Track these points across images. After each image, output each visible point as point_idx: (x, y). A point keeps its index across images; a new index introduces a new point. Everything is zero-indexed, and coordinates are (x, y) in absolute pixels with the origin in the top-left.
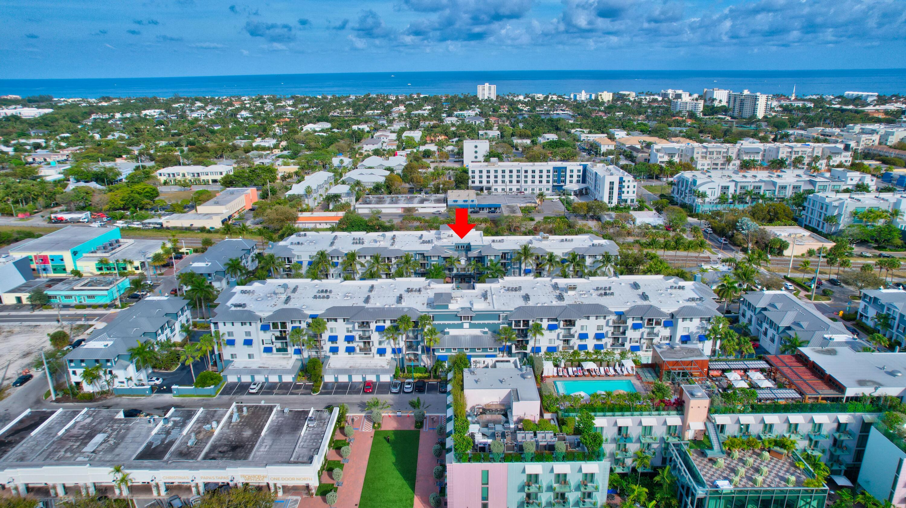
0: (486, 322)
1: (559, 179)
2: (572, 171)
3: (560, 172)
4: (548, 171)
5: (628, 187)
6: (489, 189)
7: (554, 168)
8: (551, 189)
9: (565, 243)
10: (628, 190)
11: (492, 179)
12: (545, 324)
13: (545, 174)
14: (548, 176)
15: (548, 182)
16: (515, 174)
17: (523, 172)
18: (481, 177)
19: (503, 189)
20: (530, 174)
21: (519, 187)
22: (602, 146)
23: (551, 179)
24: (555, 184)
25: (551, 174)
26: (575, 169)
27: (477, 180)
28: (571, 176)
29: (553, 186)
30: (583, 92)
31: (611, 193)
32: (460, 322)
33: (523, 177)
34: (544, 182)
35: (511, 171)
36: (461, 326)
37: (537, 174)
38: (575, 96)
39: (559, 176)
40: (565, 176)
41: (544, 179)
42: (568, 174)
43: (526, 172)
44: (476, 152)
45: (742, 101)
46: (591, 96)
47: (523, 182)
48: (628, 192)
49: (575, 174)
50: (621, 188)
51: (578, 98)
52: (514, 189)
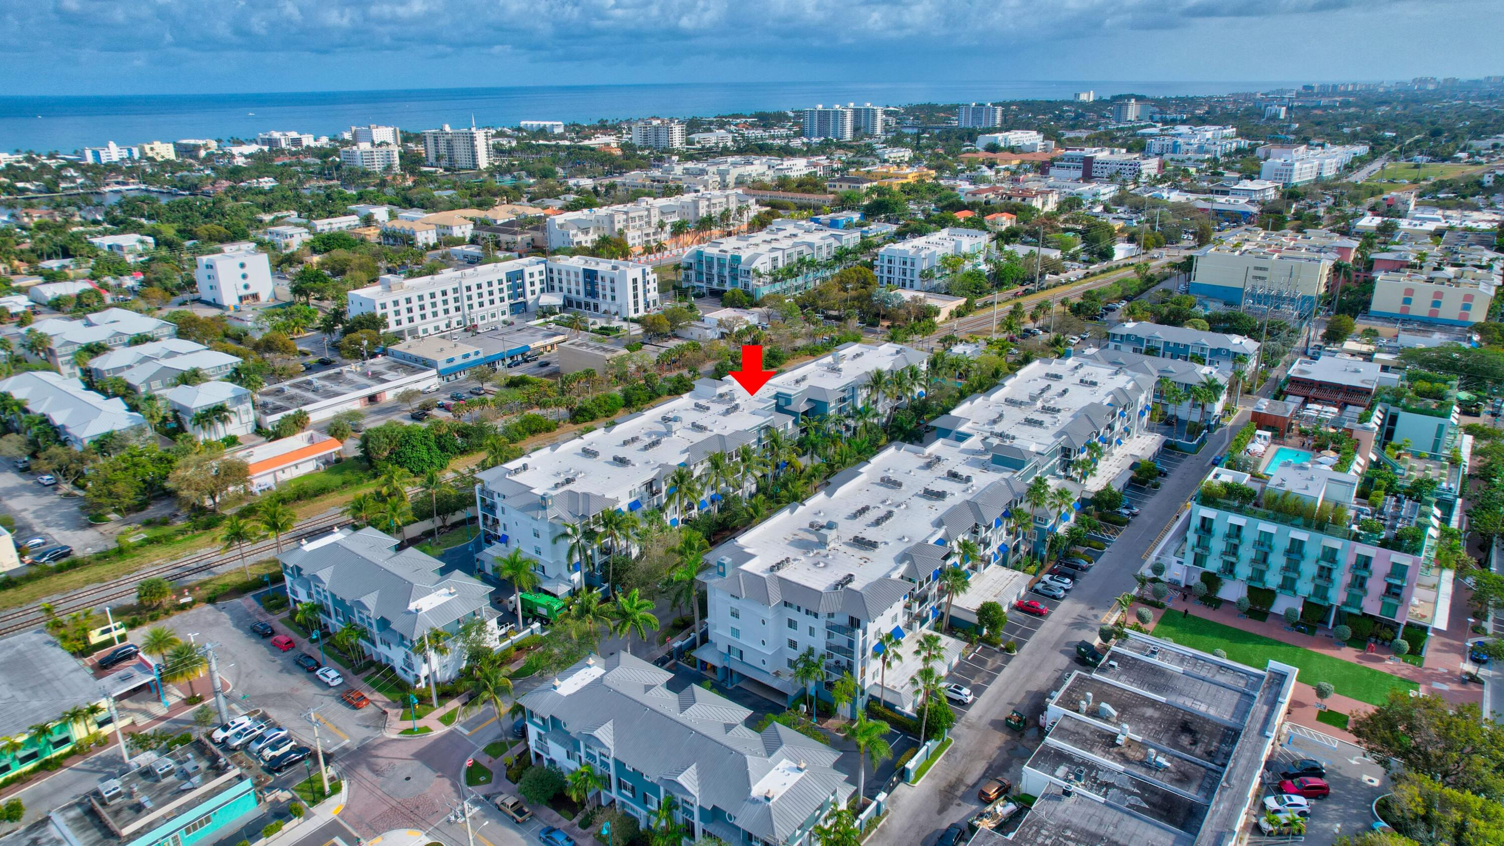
1: (515, 291)
2: (531, 275)
3: (515, 278)
4: (500, 282)
5: (649, 282)
6: (413, 332)
7: (507, 274)
8: (508, 312)
9: (859, 359)
11: (416, 314)
13: (496, 287)
14: (501, 291)
15: (502, 300)
16: (450, 296)
17: (464, 290)
18: (397, 313)
19: (437, 328)
21: (460, 318)
22: (418, 234)
23: (505, 295)
24: (512, 301)
25: (505, 285)
26: (536, 270)
28: (532, 284)
29: (511, 305)
30: (112, 145)
31: (636, 296)
33: (465, 299)
34: (497, 301)
35: (444, 293)
37: (485, 290)
38: (96, 155)
39: (516, 287)
40: (522, 286)
41: (497, 296)
42: (528, 280)
44: (244, 277)
45: (449, 142)
46: (130, 151)
47: (466, 308)
48: (650, 291)
49: (537, 279)
50: (645, 284)
51: (104, 160)
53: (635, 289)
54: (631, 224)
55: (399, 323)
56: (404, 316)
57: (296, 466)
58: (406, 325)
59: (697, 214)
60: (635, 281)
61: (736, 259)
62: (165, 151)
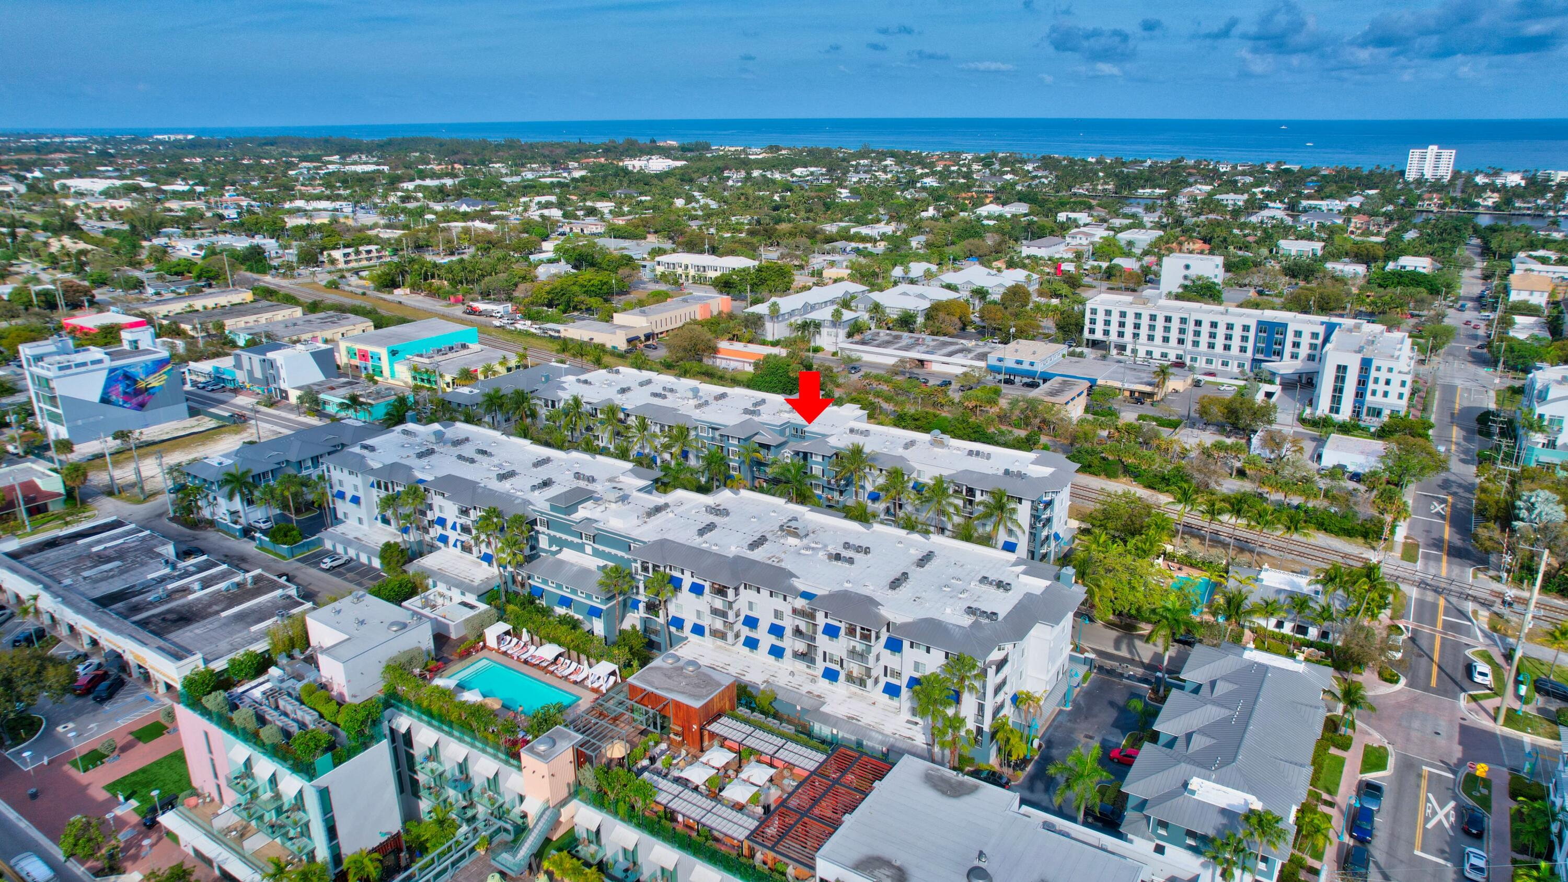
0: (613, 551)
1: (1269, 346)
2: (1298, 334)
3: (1271, 333)
4: (1246, 328)
5: (1388, 382)
6: (1122, 348)
7: (1259, 323)
8: (1248, 366)
9: (974, 458)
10: (1387, 388)
11: (1129, 330)
12: (687, 580)
13: (1237, 333)
14: (1245, 339)
15: (1243, 350)
16: (1175, 325)
17: (1192, 323)
18: (1107, 323)
19: (1149, 355)
20: (1205, 329)
21: (1181, 352)
23: (1250, 345)
24: (1259, 356)
25: (1252, 335)
26: (1307, 331)
27: (1099, 327)
28: (1296, 345)
29: (1254, 360)
31: (1338, 391)
32: (580, 541)
33: (1192, 333)
34: (1235, 350)
35: (1168, 319)
36: (580, 548)
37: (1221, 331)
39: (1270, 341)
40: (1282, 343)
41: (1236, 343)
42: (1290, 338)
43: (1198, 323)
47: (1190, 344)
48: (1385, 394)
50: (1362, 382)
52: (1157, 354)
53: (1341, 379)
55: (1106, 333)
56: (1114, 329)
58: (1114, 338)
60: (1342, 369)
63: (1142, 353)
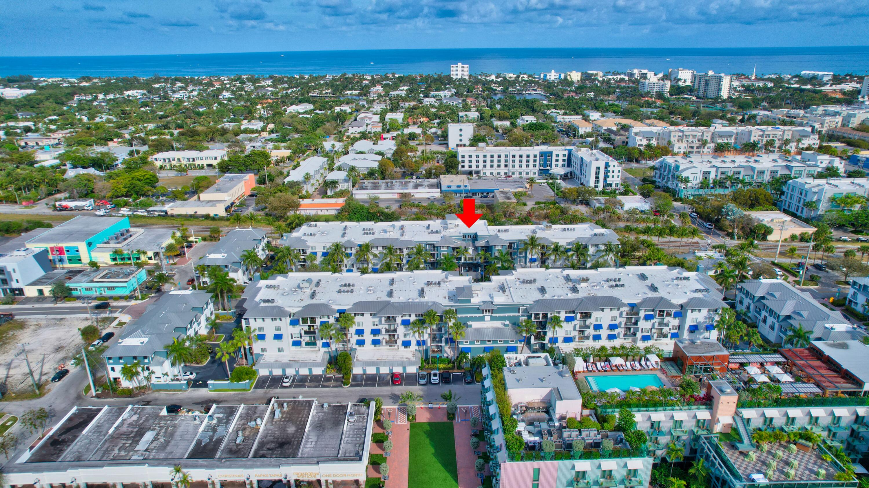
0: (507, 315)
1: (545, 163)
2: (557, 156)
3: (546, 157)
4: (535, 156)
5: (613, 172)
6: (477, 173)
7: (540, 153)
8: (537, 173)
9: (567, 232)
10: (613, 174)
11: (481, 164)
12: (563, 316)
13: (531, 159)
14: (535, 161)
15: (535, 166)
16: (503, 158)
17: (511, 157)
18: (470, 162)
19: (492, 173)
20: (517, 159)
21: (506, 171)
22: (580, 129)
23: (537, 163)
24: (542, 168)
25: (538, 158)
26: (561, 154)
27: (466, 164)
28: (557, 161)
29: (540, 170)
30: (553, 72)
31: (597, 178)
32: (482, 315)
33: (511, 161)
34: (531, 166)
35: (499, 156)
36: (482, 319)
37: (524, 159)
38: (545, 76)
39: (545, 160)
40: (551, 161)
41: (531, 163)
42: (554, 158)
43: (514, 156)
44: (461, 135)
45: (707, 82)
46: (560, 75)
47: (511, 166)
48: (613, 177)
49: (561, 158)
50: (606, 172)
51: (548, 78)
52: (502, 173)
53: (598, 173)
54: (684, 139)
55: (470, 166)
56: (474, 164)
57: (327, 210)
58: (474, 168)
59: (750, 140)
60: (598, 168)
61: (677, 167)
62: (553, 76)
63: (488, 174)
